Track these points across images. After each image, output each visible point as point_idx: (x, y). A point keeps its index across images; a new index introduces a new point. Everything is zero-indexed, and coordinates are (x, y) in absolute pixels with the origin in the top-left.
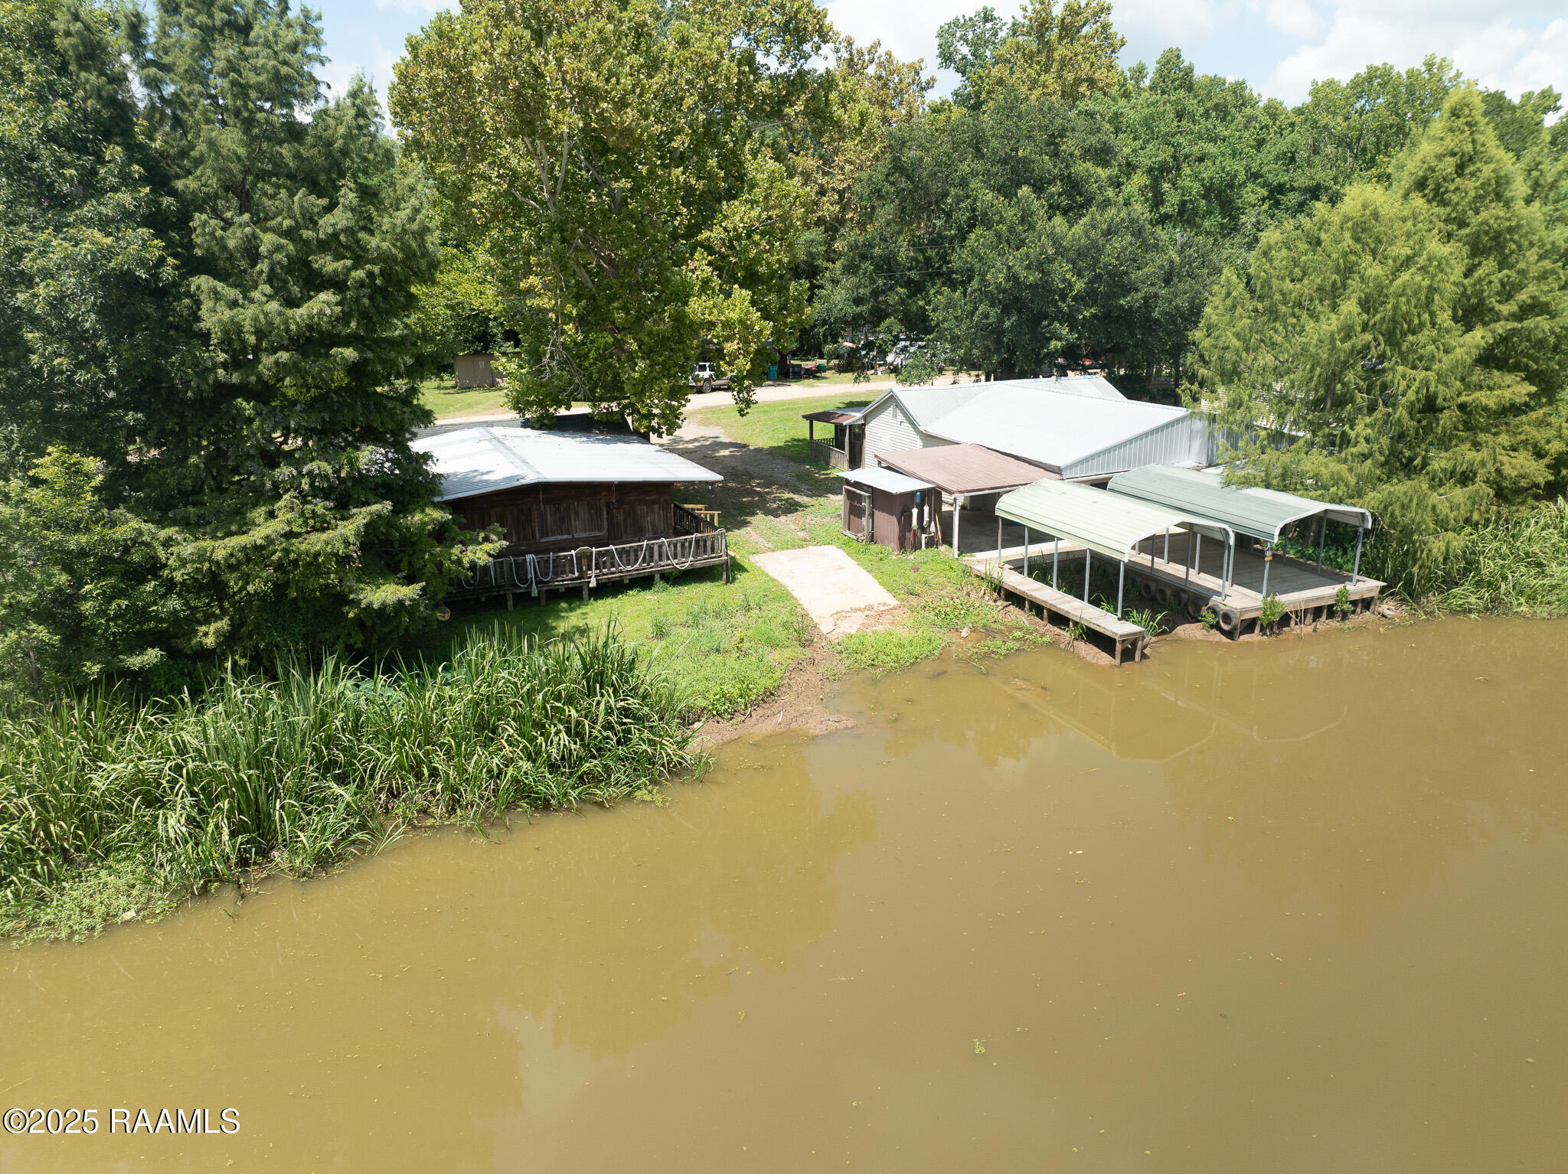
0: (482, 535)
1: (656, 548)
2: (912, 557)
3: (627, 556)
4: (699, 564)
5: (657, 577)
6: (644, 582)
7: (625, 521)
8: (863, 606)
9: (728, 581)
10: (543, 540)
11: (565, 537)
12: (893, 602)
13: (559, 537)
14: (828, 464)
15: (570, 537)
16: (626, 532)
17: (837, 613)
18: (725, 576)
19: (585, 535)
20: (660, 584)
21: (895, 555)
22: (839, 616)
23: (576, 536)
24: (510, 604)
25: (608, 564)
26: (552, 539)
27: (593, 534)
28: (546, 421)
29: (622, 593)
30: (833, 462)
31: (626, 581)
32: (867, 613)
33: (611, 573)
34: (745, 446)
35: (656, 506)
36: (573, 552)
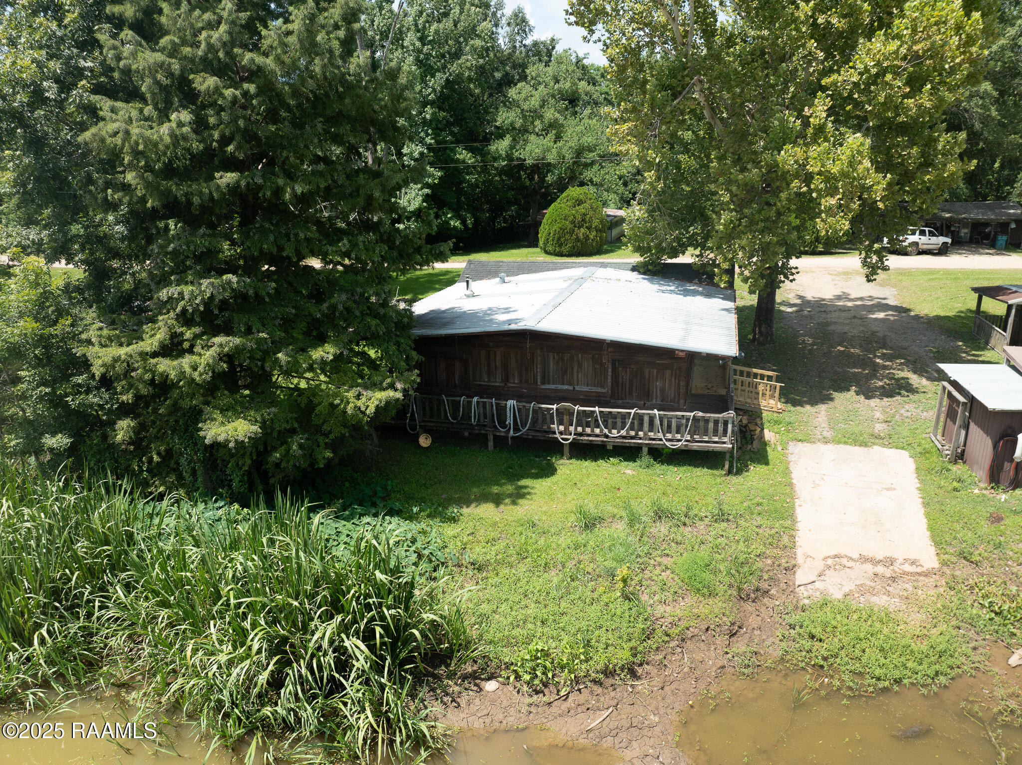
1: (646, 419)
2: (1003, 497)
4: (695, 446)
5: (645, 450)
6: (629, 453)
7: (631, 382)
8: (880, 557)
9: (730, 472)
10: (543, 387)
11: (566, 387)
13: (560, 387)
14: (987, 343)
15: (571, 388)
16: (630, 393)
17: (836, 556)
18: (727, 467)
19: (586, 389)
20: (646, 459)
21: (980, 488)
22: (836, 562)
23: (577, 388)
24: (491, 444)
25: (592, 424)
26: (553, 387)
31: (610, 447)
32: (880, 569)
33: (596, 434)
34: (907, 310)
35: (668, 372)
36: (555, 407)
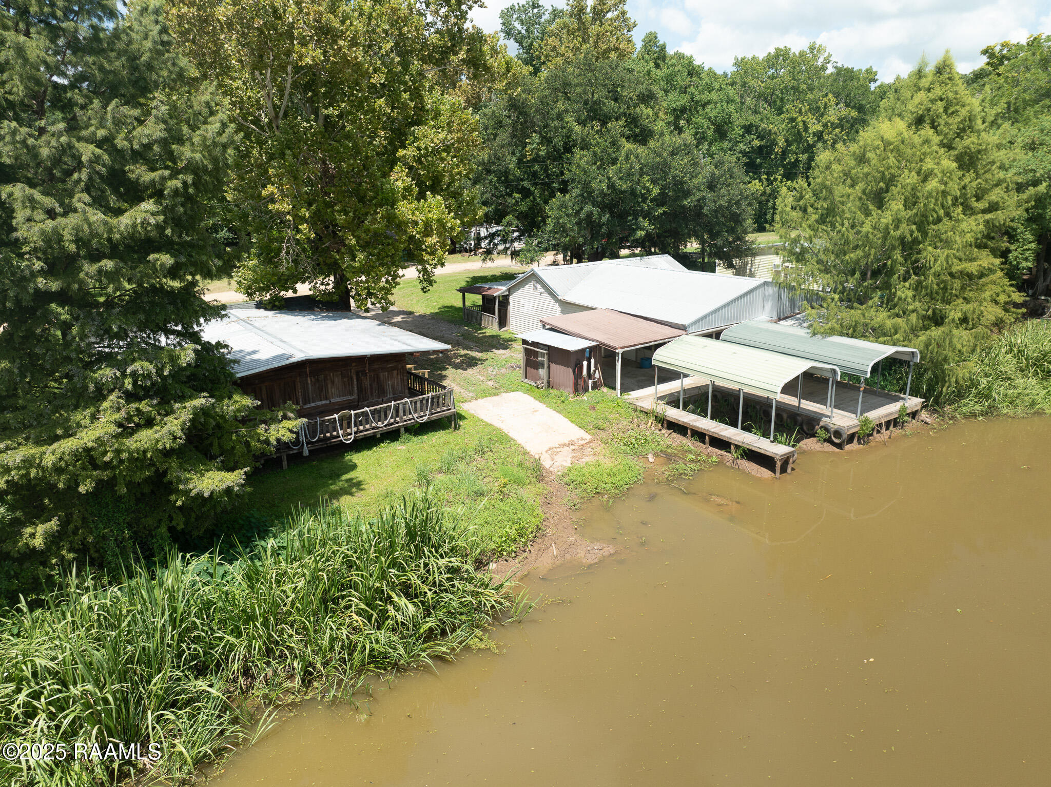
0: (281, 413)
1: (401, 407)
2: (585, 398)
3: (380, 415)
4: (434, 417)
5: (402, 430)
6: (392, 435)
7: (371, 385)
8: (567, 442)
9: (455, 428)
10: (306, 407)
11: (324, 402)
12: (588, 437)
13: (320, 403)
14: (480, 325)
15: (328, 402)
16: (372, 394)
17: (550, 449)
18: (453, 425)
19: (339, 399)
20: (405, 436)
21: (572, 398)
22: (553, 451)
23: (333, 401)
24: (285, 463)
25: (364, 422)
26: (313, 405)
27: (346, 398)
28: (277, 303)
29: (376, 446)
30: (484, 324)
31: (378, 436)
32: (573, 447)
33: (367, 429)
34: (411, 313)
35: (395, 372)
36: (336, 416)
